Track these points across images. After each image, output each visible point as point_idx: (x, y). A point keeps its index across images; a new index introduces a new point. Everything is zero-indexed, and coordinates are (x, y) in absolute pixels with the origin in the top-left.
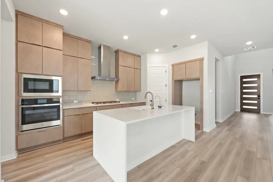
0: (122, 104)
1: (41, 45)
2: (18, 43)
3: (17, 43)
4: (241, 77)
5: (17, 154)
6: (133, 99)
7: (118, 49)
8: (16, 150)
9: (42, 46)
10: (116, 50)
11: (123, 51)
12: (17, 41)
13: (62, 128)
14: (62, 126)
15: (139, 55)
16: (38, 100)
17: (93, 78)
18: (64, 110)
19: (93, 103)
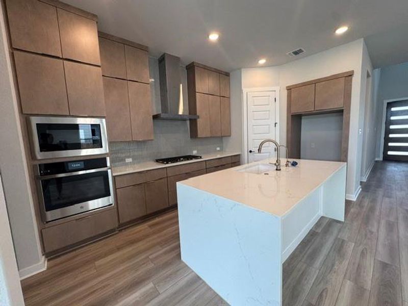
0: (206, 161)
1: (61, 57)
2: (15, 52)
3: (13, 53)
4: (388, 103)
5: (46, 262)
6: (218, 149)
7: (193, 63)
8: (43, 255)
9: (62, 59)
10: (188, 64)
11: (202, 65)
12: (13, 49)
13: (116, 209)
14: (115, 207)
15: (227, 73)
16: (69, 164)
17: (156, 117)
18: (114, 177)
19: (157, 161)
